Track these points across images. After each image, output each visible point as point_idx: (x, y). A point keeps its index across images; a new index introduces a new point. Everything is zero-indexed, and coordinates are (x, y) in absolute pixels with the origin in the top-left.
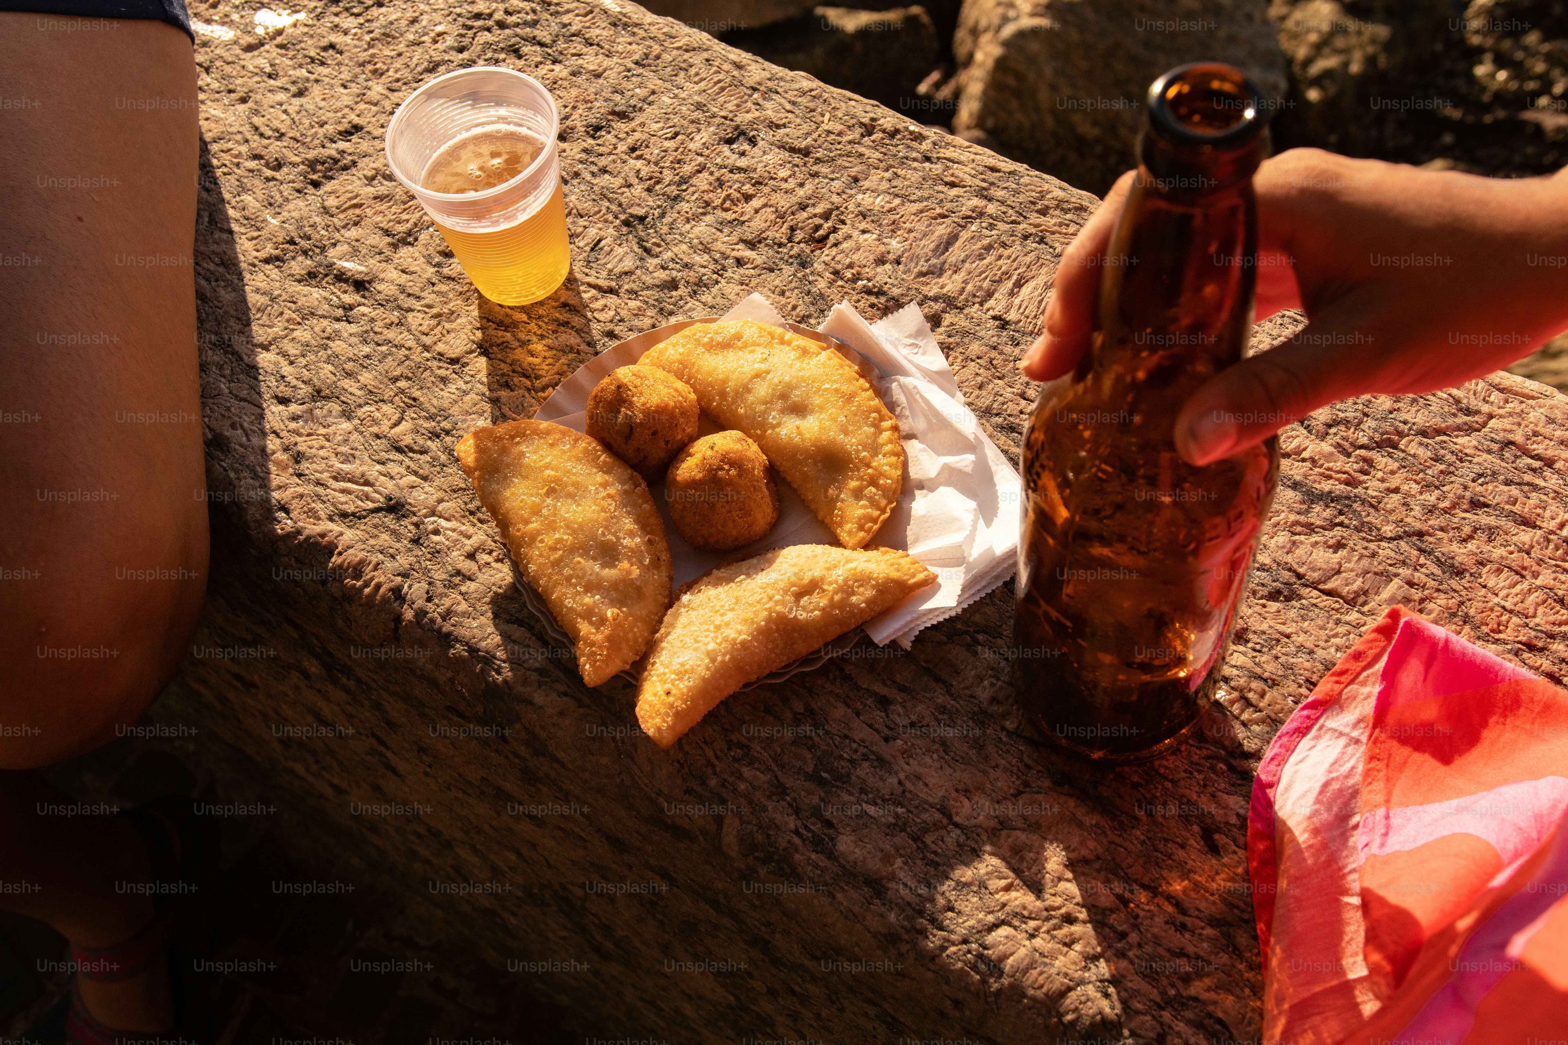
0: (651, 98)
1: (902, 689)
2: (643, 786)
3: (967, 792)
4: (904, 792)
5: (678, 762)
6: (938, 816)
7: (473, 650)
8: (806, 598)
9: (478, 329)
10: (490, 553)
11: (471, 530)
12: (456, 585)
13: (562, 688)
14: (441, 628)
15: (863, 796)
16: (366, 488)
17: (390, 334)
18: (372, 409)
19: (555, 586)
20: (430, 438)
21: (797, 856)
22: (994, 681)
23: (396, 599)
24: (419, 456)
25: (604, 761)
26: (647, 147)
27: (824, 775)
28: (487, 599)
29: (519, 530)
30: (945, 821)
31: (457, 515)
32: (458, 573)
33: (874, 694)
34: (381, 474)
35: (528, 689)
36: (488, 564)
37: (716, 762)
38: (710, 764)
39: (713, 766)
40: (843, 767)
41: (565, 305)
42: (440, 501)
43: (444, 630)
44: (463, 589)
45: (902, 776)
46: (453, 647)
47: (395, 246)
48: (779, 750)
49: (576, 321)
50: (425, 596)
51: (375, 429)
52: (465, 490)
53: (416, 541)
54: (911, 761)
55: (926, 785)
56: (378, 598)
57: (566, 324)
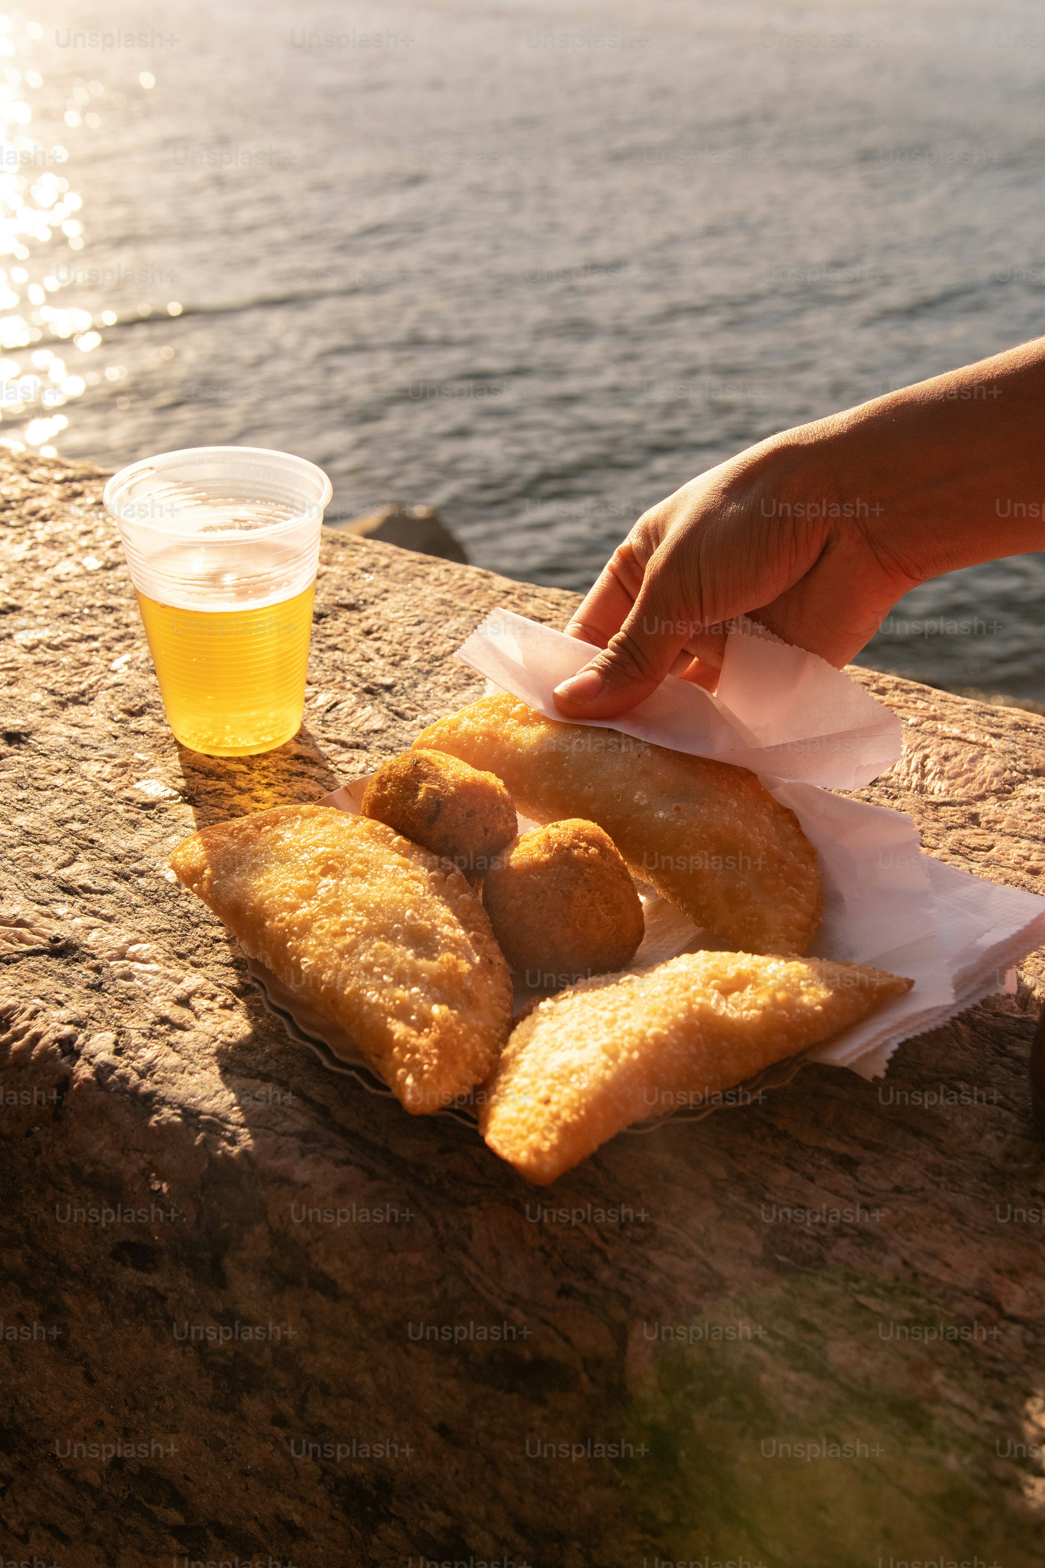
0: (385, 595)
1: (867, 1146)
2: (483, 1292)
3: (1012, 1273)
4: (915, 1275)
5: (542, 1249)
6: (980, 1306)
7: (190, 1114)
8: (736, 994)
9: (180, 777)
10: (213, 998)
11: (180, 974)
12: (162, 1034)
13: (341, 1155)
14: (137, 1087)
15: (853, 1285)
16: (19, 929)
17: (59, 781)
18: (30, 849)
19: (345, 980)
20: (116, 879)
21: (764, 1378)
22: (1001, 1134)
23: (64, 1054)
24: (99, 896)
25: (415, 1258)
26: (385, 630)
27: (782, 1258)
28: (212, 1050)
29: (282, 920)
30: (993, 1314)
31: (159, 957)
32: (164, 1020)
33: (830, 1153)
34: (42, 914)
35: (283, 1161)
36: (211, 1010)
37: (604, 1247)
38: (594, 1248)
39: (601, 1252)
40: (809, 1247)
41: (298, 757)
42: (132, 943)
43: (143, 1089)
44: (172, 1039)
45: (906, 1254)
46: (157, 1112)
47: (63, 705)
48: (701, 1228)
49: (314, 771)
50: (112, 1047)
51: (34, 869)
52: (170, 931)
53: (97, 988)
54: (913, 1236)
55: (947, 1265)
56: (36, 1052)
57: (302, 774)
